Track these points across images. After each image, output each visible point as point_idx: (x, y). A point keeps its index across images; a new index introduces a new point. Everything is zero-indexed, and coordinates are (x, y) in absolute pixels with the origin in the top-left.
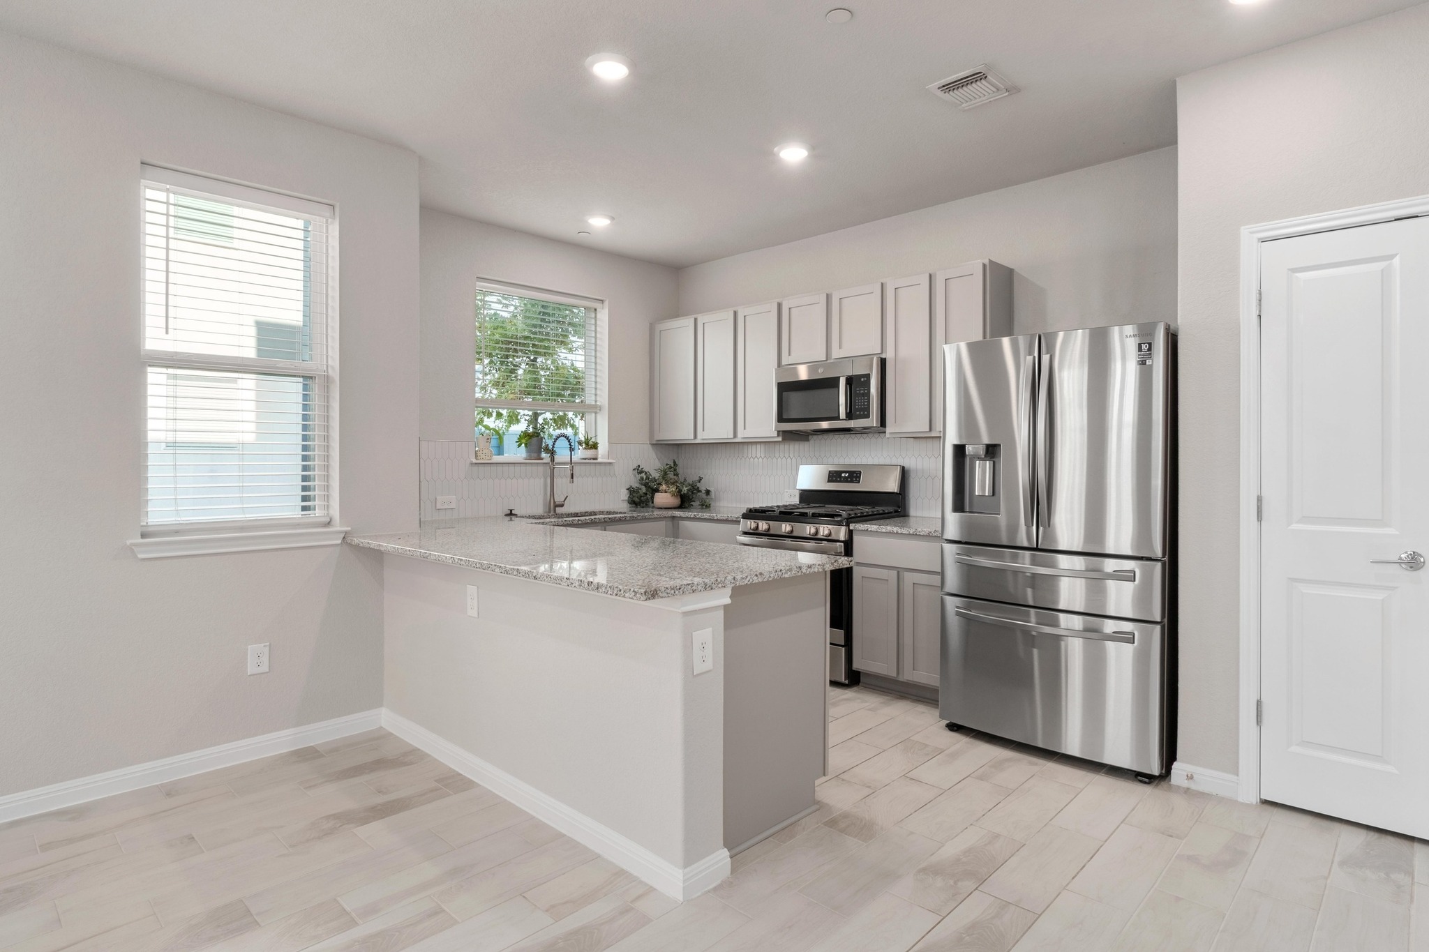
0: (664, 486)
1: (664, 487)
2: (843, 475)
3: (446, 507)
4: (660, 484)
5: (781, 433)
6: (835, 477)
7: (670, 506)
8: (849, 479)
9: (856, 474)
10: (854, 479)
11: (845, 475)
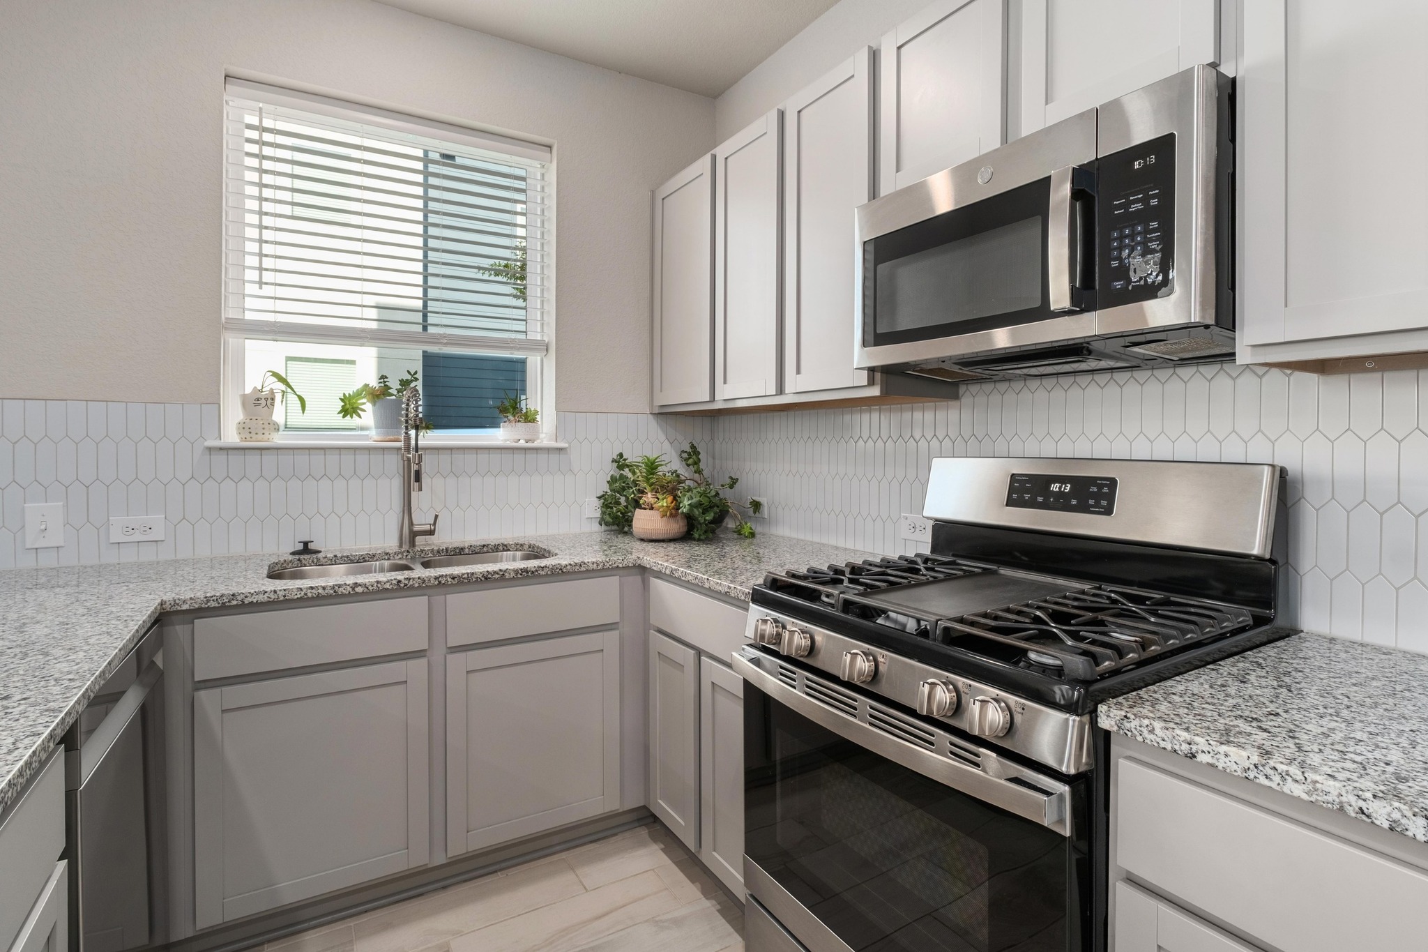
0: (649, 495)
1: (649, 498)
2: (1055, 487)
3: (138, 537)
4: (642, 492)
5: (878, 376)
6: (1027, 491)
7: (661, 537)
8: (1074, 502)
9: (1100, 487)
10: (1092, 502)
11: (1060, 488)
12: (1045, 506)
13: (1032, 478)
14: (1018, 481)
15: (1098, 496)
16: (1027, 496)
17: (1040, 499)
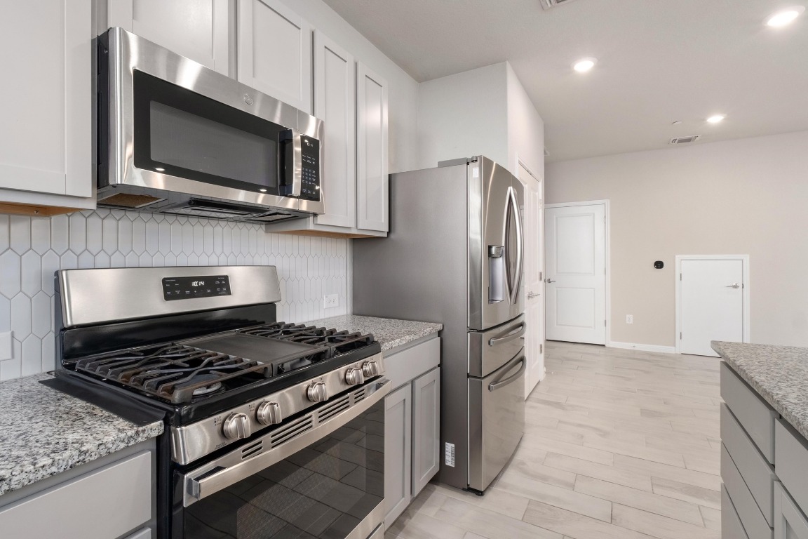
2: (195, 284)
6: (177, 289)
8: (209, 291)
9: (220, 281)
10: (218, 289)
11: (198, 284)
12: (192, 296)
13: (178, 280)
14: (168, 283)
15: (221, 286)
16: (178, 292)
17: (188, 292)
